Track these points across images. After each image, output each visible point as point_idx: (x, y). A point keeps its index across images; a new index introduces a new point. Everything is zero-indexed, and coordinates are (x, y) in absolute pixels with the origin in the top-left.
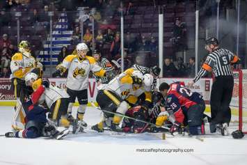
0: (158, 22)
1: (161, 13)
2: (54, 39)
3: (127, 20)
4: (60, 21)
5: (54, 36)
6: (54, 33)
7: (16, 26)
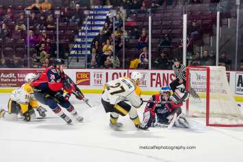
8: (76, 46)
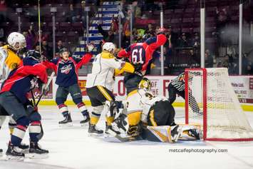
0: (199, 17)
1: (203, 7)
2: (90, 35)
3: (168, 15)
4: (97, 16)
5: (90, 32)
6: (91, 29)
7: (51, 21)
8: (78, 50)
